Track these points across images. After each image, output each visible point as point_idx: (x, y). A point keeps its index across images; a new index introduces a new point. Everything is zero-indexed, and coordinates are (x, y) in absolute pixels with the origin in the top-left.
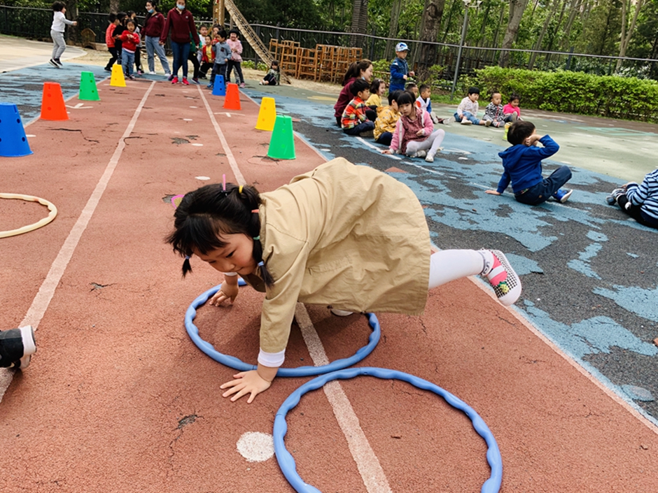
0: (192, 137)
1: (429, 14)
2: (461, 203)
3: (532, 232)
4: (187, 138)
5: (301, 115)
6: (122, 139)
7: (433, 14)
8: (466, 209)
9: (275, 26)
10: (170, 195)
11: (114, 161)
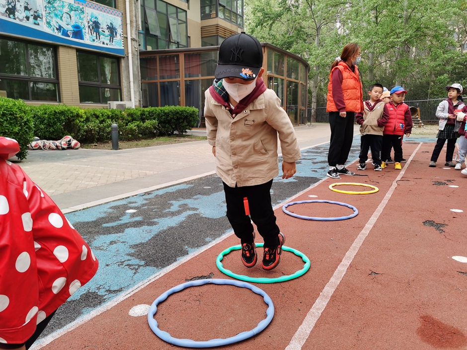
0: (450, 181)
4: (446, 182)
6: (395, 181)
10: (429, 221)
11: (389, 195)
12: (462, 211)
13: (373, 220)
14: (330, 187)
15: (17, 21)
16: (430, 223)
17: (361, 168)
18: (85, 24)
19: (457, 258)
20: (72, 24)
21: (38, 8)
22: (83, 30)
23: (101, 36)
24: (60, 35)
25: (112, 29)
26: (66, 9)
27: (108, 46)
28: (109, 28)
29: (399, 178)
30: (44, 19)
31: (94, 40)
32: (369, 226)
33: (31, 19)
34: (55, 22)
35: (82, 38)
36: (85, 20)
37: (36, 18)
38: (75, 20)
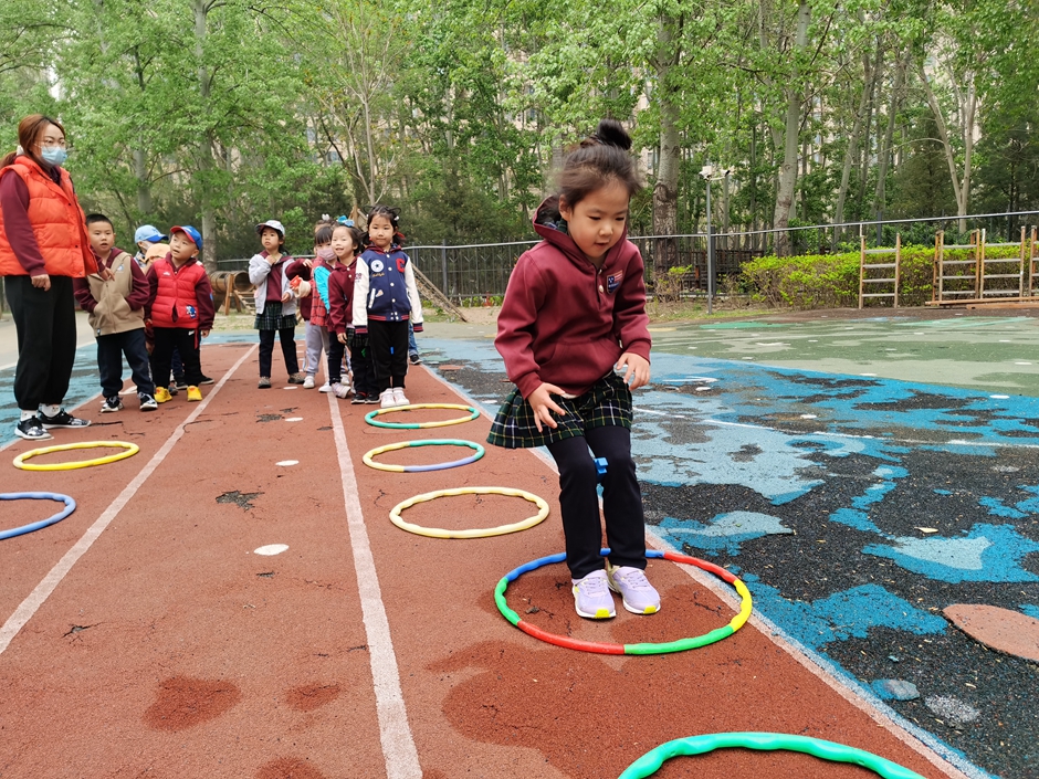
0: (289, 410)
1: (658, 198)
2: (680, 450)
3: (785, 478)
5: (466, 361)
6: (182, 426)
7: (664, 197)
8: (687, 457)
9: (439, 244)
10: (229, 493)
11: (159, 457)
12: (297, 462)
13: (109, 515)
14: (18, 461)
16: (232, 496)
17: (109, 409)
19: (263, 551)
29: (192, 417)
32: (95, 531)
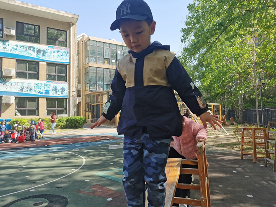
15: (24, 92)
18: (50, 89)
20: (45, 90)
21: (32, 87)
22: (49, 91)
23: (57, 92)
24: (39, 94)
25: (63, 90)
26: (43, 86)
27: (61, 95)
28: (61, 89)
30: (34, 90)
31: (54, 94)
33: (29, 91)
34: (38, 90)
35: (49, 94)
36: (51, 88)
37: (30, 90)
38: (46, 88)
